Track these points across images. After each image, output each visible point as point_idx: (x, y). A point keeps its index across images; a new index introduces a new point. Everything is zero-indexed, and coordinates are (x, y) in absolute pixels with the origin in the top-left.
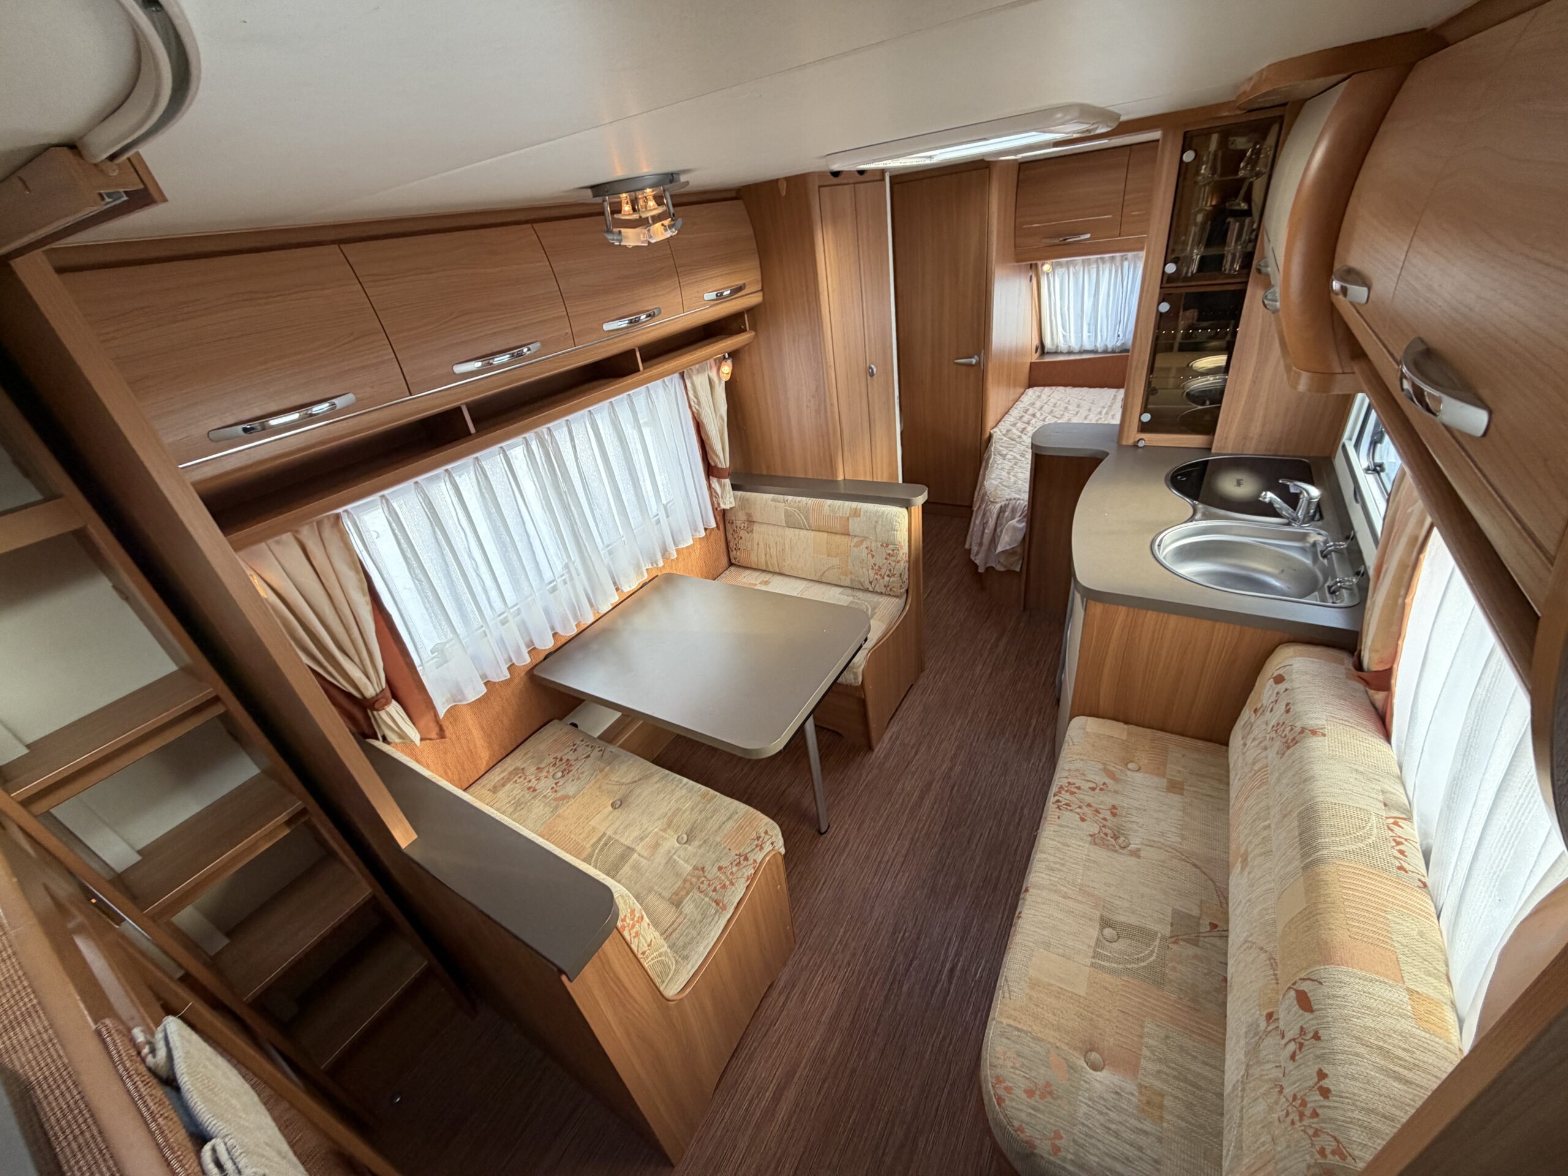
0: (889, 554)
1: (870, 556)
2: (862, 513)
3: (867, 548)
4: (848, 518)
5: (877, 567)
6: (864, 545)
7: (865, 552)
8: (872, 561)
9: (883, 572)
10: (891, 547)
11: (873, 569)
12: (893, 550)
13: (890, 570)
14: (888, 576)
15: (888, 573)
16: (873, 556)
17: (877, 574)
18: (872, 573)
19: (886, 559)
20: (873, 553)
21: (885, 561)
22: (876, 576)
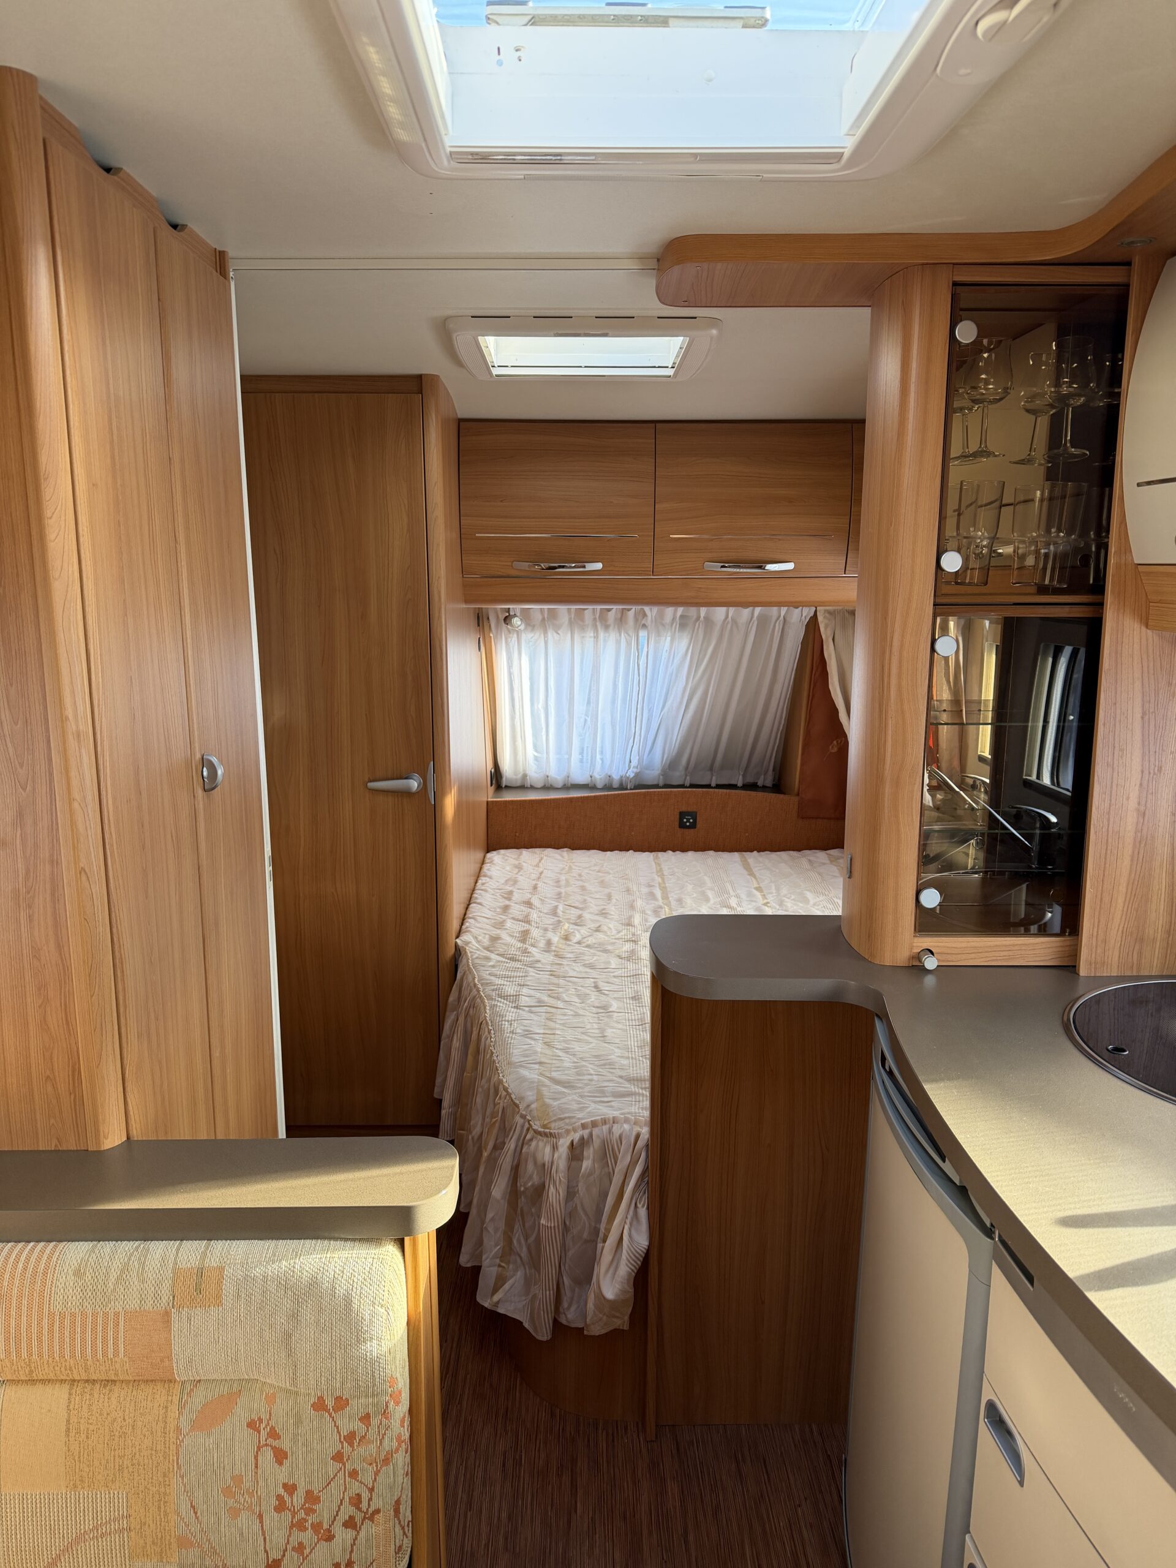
0: (350, 1438)
1: (268, 1455)
2: (228, 1288)
3: (251, 1425)
4: (167, 1314)
5: (298, 1499)
6: (241, 1413)
7: (245, 1440)
8: (282, 1474)
9: (324, 1512)
10: (357, 1406)
11: (280, 1507)
12: (366, 1419)
13: (356, 1501)
14: (350, 1524)
15: (348, 1510)
16: (280, 1456)
17: (300, 1526)
18: (277, 1525)
19: (338, 1457)
20: (285, 1444)
21: (332, 1467)
22: (298, 1536)
